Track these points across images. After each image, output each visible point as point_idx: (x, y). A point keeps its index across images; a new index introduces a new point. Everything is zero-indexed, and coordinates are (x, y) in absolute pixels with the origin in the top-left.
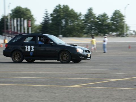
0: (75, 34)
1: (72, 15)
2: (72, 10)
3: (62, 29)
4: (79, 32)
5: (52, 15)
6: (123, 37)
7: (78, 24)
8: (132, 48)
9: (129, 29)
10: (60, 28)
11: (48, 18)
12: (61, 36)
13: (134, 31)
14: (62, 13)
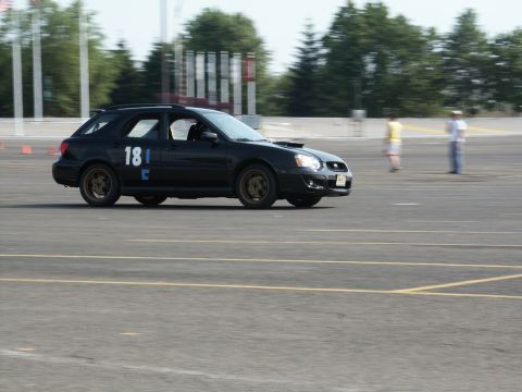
0: (409, 104)
1: (400, 36)
2: (401, 20)
3: (364, 88)
4: (426, 99)
5: (326, 41)
7: (421, 72)
10: (357, 83)
11: (315, 50)
12: (360, 112)
14: (364, 31)
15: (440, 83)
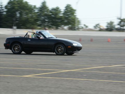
0: (28, 25)
1: (26, 7)
2: (26, 3)
3: (17, 21)
4: (33, 24)
5: (6, 7)
6: (75, 30)
7: (32, 17)
8: (83, 41)
9: (80, 23)
10: (14, 19)
11: (3, 10)
12: (15, 27)
13: (85, 25)
14: (16, 5)
15: (37, 20)
